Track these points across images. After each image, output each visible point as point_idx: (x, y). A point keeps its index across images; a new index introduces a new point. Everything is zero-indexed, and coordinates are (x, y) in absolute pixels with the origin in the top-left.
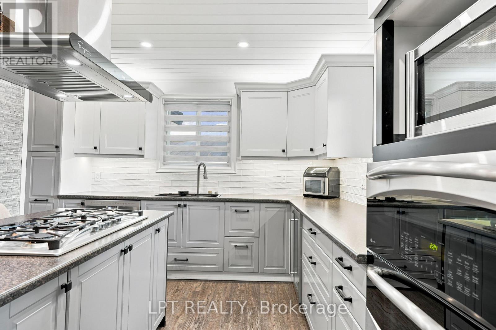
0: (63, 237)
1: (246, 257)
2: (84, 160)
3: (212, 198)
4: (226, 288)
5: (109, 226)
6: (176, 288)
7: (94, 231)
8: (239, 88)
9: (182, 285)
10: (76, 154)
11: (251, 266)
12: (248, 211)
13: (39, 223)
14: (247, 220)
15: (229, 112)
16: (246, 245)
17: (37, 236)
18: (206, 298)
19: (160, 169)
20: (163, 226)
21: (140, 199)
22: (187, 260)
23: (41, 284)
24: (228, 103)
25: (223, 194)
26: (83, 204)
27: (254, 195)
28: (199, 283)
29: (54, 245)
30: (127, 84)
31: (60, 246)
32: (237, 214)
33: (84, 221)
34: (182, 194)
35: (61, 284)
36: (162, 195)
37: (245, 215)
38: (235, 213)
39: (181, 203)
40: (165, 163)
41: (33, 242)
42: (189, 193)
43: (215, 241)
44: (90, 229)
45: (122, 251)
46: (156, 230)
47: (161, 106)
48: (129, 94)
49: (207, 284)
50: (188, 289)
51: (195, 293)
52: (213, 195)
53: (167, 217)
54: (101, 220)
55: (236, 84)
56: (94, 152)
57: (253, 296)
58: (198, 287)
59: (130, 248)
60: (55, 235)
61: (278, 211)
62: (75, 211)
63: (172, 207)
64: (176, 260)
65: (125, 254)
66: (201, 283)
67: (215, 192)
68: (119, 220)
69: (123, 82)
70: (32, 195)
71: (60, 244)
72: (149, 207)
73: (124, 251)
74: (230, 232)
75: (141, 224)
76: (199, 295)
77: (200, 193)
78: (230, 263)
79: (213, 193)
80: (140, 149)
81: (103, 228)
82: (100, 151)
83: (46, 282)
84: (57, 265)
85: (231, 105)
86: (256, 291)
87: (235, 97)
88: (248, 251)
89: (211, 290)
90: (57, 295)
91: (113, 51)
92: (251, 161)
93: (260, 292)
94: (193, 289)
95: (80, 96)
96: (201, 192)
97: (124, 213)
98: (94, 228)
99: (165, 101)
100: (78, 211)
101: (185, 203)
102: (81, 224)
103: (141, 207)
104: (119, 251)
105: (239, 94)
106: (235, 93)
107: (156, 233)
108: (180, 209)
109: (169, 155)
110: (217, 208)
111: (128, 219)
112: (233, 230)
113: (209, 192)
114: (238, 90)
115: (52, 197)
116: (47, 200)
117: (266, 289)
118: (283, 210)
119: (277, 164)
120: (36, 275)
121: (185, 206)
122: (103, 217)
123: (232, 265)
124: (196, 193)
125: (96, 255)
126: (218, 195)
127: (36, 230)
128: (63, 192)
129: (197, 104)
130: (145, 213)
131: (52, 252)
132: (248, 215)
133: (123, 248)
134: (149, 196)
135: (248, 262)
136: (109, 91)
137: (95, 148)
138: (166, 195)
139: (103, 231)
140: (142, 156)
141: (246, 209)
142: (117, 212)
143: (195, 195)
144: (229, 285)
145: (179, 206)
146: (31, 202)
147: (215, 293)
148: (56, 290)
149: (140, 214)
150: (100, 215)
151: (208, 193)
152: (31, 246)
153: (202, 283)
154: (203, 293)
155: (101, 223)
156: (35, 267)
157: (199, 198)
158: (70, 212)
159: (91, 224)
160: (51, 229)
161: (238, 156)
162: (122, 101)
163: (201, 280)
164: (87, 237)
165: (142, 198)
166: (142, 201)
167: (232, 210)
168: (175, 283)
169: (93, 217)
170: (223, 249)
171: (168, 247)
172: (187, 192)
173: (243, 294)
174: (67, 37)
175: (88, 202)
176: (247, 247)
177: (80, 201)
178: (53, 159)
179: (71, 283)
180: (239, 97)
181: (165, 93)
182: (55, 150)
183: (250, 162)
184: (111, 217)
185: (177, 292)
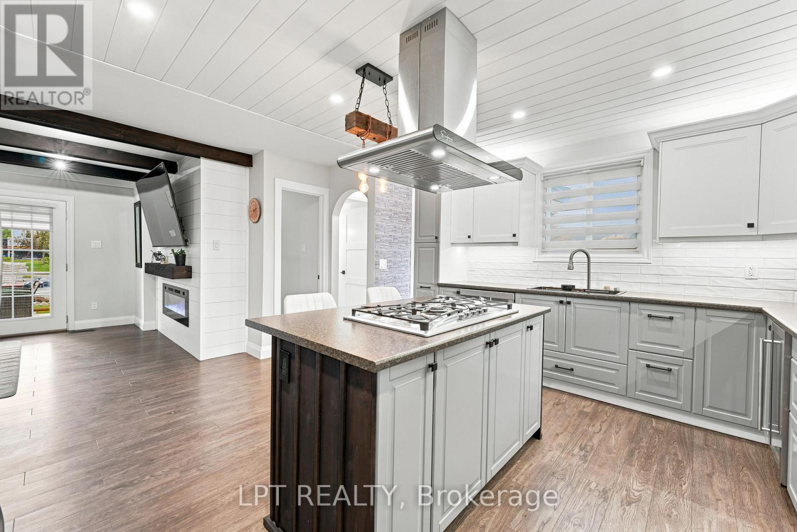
0: (432, 320)
1: (667, 385)
2: (459, 250)
3: (610, 296)
4: (630, 419)
5: (475, 316)
6: (557, 401)
7: (460, 318)
8: (655, 139)
9: (565, 398)
10: (452, 244)
11: (676, 399)
12: (671, 318)
13: (418, 306)
14: (669, 331)
15: (640, 176)
16: (667, 367)
17: (414, 317)
18: (599, 424)
19: (538, 257)
20: (537, 323)
21: (515, 292)
22: (572, 370)
23: (411, 359)
24: (638, 164)
25: (628, 290)
26: (458, 293)
27: (684, 296)
28: (589, 403)
29: (424, 327)
30: (495, 167)
31: (429, 329)
32: (651, 321)
33: (453, 309)
34: (565, 288)
35: (428, 363)
36: (540, 288)
37: (666, 324)
38: (647, 320)
39: (564, 299)
40: (543, 250)
41: (410, 321)
42: (576, 288)
43: (614, 354)
44: (457, 317)
45: (487, 343)
46: (528, 327)
47: (539, 183)
48: (495, 175)
49: (600, 408)
50: (572, 405)
51: (582, 414)
52: (610, 292)
53: (543, 313)
54: (468, 310)
55: (649, 134)
56: (468, 241)
57: (679, 443)
58: (588, 408)
59: (496, 341)
60: (427, 318)
61: (736, 324)
62: (448, 298)
63: (552, 303)
64: (557, 366)
65: (490, 347)
66: (592, 403)
67: (615, 289)
68: (485, 311)
69: (490, 165)
70: (419, 283)
71: (429, 327)
72: (524, 301)
73: (489, 344)
74: (638, 344)
75: (510, 317)
76: (588, 417)
77: (592, 288)
78: (639, 388)
79: (612, 289)
80: (514, 235)
81: (469, 317)
82: (474, 239)
83: (415, 358)
84: (425, 345)
85: (643, 166)
86: (685, 438)
87: (650, 153)
88: (671, 377)
89: (605, 415)
90: (426, 372)
91: (479, 134)
92: (679, 245)
93: (693, 442)
94: (581, 408)
95: (450, 186)
96: (593, 286)
97: (491, 304)
98: (460, 316)
99: (544, 177)
100: (451, 299)
101: (569, 299)
102: (450, 311)
103: (515, 300)
104: (484, 343)
105: (656, 148)
106: (650, 146)
107: (527, 330)
108: (562, 307)
109: (548, 241)
110: (616, 309)
111: (496, 312)
112: (643, 342)
113: (605, 287)
114: (654, 142)
115: (434, 285)
116: (429, 288)
117: (706, 440)
118: (748, 323)
119: (736, 248)
120: (408, 350)
121: (569, 303)
122: (471, 306)
123: (641, 391)
124: (586, 288)
125: (459, 343)
126: (619, 292)
127: (414, 312)
128: (442, 281)
129: (588, 173)
130: (515, 307)
131: (422, 333)
132: (671, 324)
133: (488, 340)
134: (525, 288)
135: (672, 392)
136: (474, 175)
137: (469, 237)
138: (545, 288)
139: (469, 320)
140: (516, 244)
141: (668, 315)
142: (485, 302)
143: (584, 290)
144: (636, 418)
145: (561, 302)
146: (417, 288)
147: (612, 421)
148: (425, 368)
149: (509, 307)
150: (468, 303)
151: (603, 289)
152: (409, 325)
153: (594, 403)
154: (594, 417)
155: (467, 311)
156: (408, 343)
157: (589, 295)
158: (444, 299)
159: (459, 312)
160: (425, 313)
161: (654, 237)
162: (490, 184)
163: (593, 400)
164: (454, 323)
165: (516, 290)
166: (516, 294)
167: (641, 314)
168: (556, 394)
169: (462, 305)
170: (626, 366)
171: (543, 349)
172: (574, 286)
173: (660, 436)
174: (431, 130)
175: (463, 292)
176: (670, 370)
177: (456, 290)
178: (433, 249)
179: (437, 364)
180: (656, 151)
181: (544, 167)
182: (435, 240)
183: (677, 246)
184: (477, 307)
185: (558, 405)
